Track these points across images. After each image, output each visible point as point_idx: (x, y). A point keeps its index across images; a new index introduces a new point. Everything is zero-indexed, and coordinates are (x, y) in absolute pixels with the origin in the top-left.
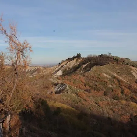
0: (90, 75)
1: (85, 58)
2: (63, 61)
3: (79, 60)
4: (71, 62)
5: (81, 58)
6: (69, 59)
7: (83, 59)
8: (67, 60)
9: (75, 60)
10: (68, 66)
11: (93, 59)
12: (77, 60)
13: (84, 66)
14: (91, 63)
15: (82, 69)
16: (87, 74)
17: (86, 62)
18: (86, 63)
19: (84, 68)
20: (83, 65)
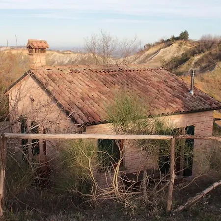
0: (215, 79)
1: (198, 42)
2: (149, 46)
3: (185, 46)
4: (168, 48)
5: (189, 41)
6: (163, 41)
7: (193, 43)
8: (158, 44)
9: (175, 45)
10: (161, 57)
11: (216, 45)
12: (180, 45)
13: (197, 58)
14: (210, 54)
15: (192, 65)
16: (208, 77)
17: (199, 50)
18: (200, 53)
19: (196, 63)
20: (193, 56)
